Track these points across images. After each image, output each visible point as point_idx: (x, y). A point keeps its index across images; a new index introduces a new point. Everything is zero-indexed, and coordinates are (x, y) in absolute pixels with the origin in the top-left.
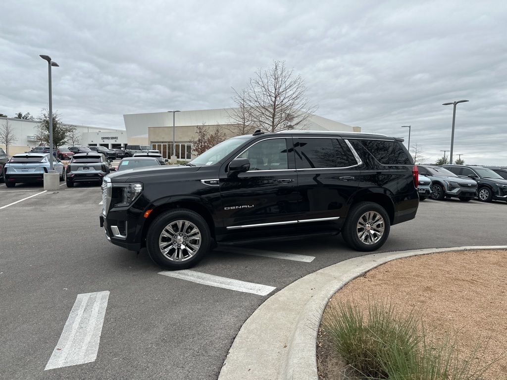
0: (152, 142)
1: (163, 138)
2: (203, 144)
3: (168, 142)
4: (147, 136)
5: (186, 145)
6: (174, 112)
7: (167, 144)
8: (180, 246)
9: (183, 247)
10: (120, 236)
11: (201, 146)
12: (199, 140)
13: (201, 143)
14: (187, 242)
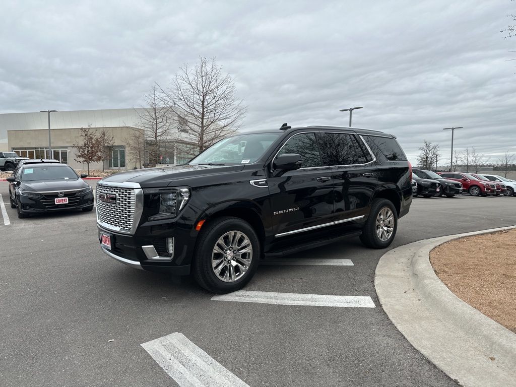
0: (13, 149)
1: (30, 143)
2: (90, 149)
3: (36, 148)
4: (6, 141)
5: (60, 151)
6: (49, 112)
7: (34, 150)
8: (231, 262)
9: (234, 263)
10: (158, 257)
11: (88, 152)
12: (85, 145)
13: (88, 148)
14: (237, 257)
